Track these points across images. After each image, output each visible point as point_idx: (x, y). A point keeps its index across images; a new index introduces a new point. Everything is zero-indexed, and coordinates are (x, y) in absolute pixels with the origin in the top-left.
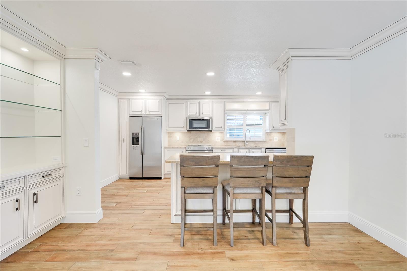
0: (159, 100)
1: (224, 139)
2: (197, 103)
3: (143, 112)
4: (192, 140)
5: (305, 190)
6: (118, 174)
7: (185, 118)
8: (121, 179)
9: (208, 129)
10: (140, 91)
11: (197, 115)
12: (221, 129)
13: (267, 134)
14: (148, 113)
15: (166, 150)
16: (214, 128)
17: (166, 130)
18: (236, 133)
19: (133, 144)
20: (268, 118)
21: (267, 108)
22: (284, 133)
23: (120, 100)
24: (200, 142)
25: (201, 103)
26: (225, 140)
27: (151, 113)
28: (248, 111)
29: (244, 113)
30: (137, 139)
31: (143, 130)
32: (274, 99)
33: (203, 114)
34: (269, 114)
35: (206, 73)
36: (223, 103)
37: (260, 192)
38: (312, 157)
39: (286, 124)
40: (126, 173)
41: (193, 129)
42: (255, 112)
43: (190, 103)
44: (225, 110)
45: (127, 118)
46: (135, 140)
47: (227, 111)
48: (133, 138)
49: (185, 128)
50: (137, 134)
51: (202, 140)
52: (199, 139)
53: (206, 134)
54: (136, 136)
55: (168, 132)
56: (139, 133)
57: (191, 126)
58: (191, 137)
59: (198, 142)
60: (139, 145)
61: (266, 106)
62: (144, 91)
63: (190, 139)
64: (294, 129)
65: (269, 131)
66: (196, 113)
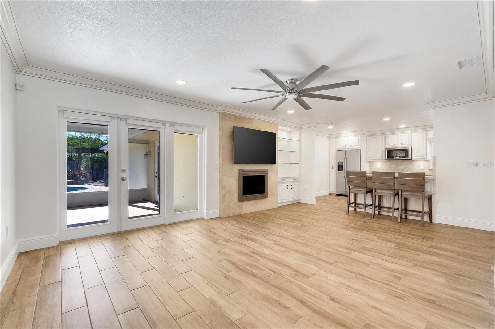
0: (358, 137)
1: (429, 168)
2: (396, 135)
3: (347, 147)
4: (393, 168)
6: (329, 191)
7: (384, 149)
8: (330, 194)
10: (343, 132)
11: (396, 146)
12: (422, 157)
14: (350, 147)
16: (415, 157)
17: (366, 160)
19: (339, 170)
23: (330, 140)
25: (400, 135)
27: (352, 147)
30: (341, 166)
31: (346, 160)
33: (401, 144)
35: (383, 119)
36: (424, 133)
40: (334, 191)
41: (390, 158)
43: (389, 135)
44: (427, 139)
45: (335, 152)
46: (340, 168)
48: (339, 166)
49: (384, 157)
50: (342, 163)
52: (400, 167)
54: (341, 164)
55: (370, 161)
56: (343, 163)
57: (389, 156)
58: (391, 165)
59: (399, 170)
60: (343, 171)
62: (346, 132)
63: (390, 168)
66: (394, 144)
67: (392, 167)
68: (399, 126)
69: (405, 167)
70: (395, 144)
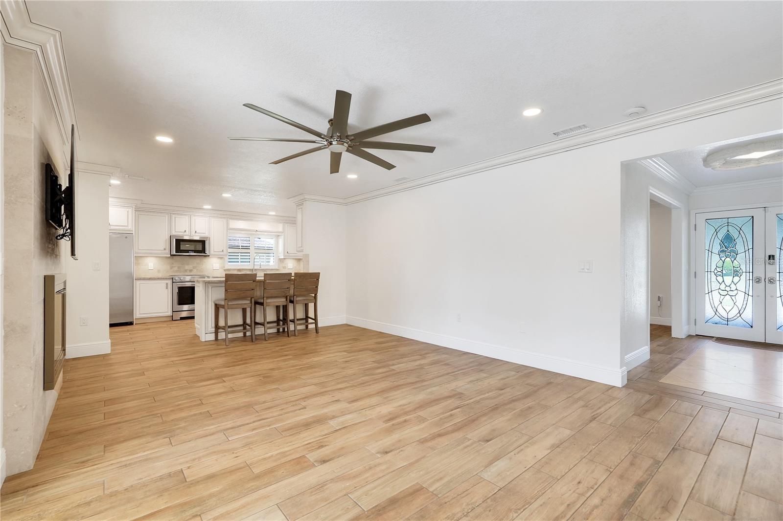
0: (128, 210)
1: (224, 267)
2: (187, 217)
4: (176, 269)
5: (315, 297)
7: (168, 237)
9: (205, 253)
11: (187, 234)
12: (221, 253)
13: (280, 261)
15: (138, 282)
16: (212, 253)
18: (241, 259)
20: (281, 241)
21: (281, 229)
22: (299, 260)
24: (188, 271)
25: (193, 218)
26: (226, 268)
28: (257, 233)
29: (251, 234)
32: (291, 221)
33: (196, 232)
34: (282, 236)
36: (225, 220)
37: (285, 300)
38: (319, 273)
39: (302, 251)
41: (179, 253)
42: (266, 233)
43: (176, 216)
44: (229, 229)
47: (230, 231)
49: (168, 251)
51: (192, 269)
52: (187, 267)
53: (197, 261)
57: (178, 249)
58: (173, 264)
59: (186, 271)
61: (280, 227)
63: (171, 268)
64: (308, 255)
65: (283, 257)
66: (185, 231)
67: (175, 266)
68: (203, 206)
69: (193, 267)
70: (187, 232)
